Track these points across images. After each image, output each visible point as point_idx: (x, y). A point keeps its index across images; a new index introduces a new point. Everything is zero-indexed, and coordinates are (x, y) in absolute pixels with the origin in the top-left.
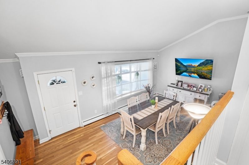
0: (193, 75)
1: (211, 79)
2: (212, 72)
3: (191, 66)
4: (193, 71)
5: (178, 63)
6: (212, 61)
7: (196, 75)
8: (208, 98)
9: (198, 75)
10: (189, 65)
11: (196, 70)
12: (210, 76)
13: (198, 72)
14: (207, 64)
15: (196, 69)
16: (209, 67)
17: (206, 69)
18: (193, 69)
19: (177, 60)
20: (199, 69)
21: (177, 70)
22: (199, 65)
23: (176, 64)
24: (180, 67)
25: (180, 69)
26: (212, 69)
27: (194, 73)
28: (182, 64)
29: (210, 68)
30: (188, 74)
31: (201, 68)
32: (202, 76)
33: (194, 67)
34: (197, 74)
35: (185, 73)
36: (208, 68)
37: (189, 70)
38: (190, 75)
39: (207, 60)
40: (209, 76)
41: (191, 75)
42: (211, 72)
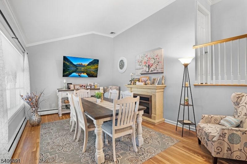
0: (82, 74)
1: (97, 77)
3: (81, 65)
4: (83, 70)
5: (66, 63)
6: (98, 61)
7: (85, 75)
9: (88, 74)
10: (79, 64)
11: (86, 69)
12: (96, 74)
13: (87, 72)
14: (94, 63)
17: (94, 68)
18: (83, 68)
19: (65, 58)
20: (88, 68)
21: (64, 71)
22: (89, 65)
23: (64, 63)
24: (69, 67)
25: (69, 69)
27: (83, 72)
28: (71, 63)
29: (97, 67)
30: (77, 74)
31: (90, 67)
33: (84, 66)
34: (86, 73)
35: (74, 74)
36: (95, 67)
37: (79, 70)
38: (79, 75)
39: (95, 60)
41: (81, 75)
42: (97, 70)
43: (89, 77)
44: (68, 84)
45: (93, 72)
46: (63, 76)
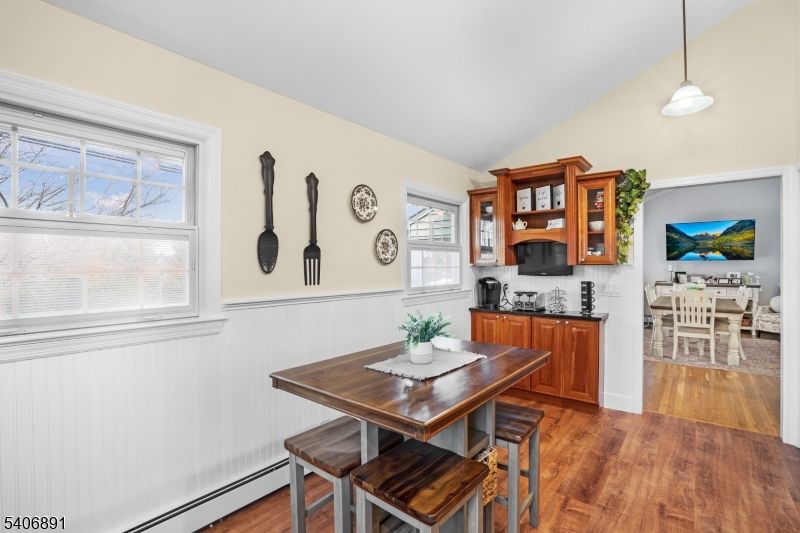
0: (711, 254)
1: (752, 259)
2: (753, 243)
3: (706, 237)
5: (673, 235)
6: (752, 223)
7: (718, 255)
8: (760, 293)
9: (724, 254)
10: (702, 235)
11: (719, 244)
14: (742, 228)
15: (717, 241)
16: (747, 235)
17: (741, 238)
18: (711, 242)
19: (669, 228)
20: (725, 240)
21: (669, 250)
22: (725, 233)
23: (668, 237)
24: (678, 243)
25: (678, 247)
26: (754, 238)
27: (713, 250)
28: (683, 235)
29: (750, 236)
30: (698, 255)
31: (728, 237)
32: (731, 255)
33: (713, 238)
34: (721, 252)
36: (746, 237)
38: (703, 257)
39: (742, 221)
40: (747, 252)
42: (751, 243)
43: (728, 259)
44: (676, 273)
45: (741, 249)
46: (668, 259)
